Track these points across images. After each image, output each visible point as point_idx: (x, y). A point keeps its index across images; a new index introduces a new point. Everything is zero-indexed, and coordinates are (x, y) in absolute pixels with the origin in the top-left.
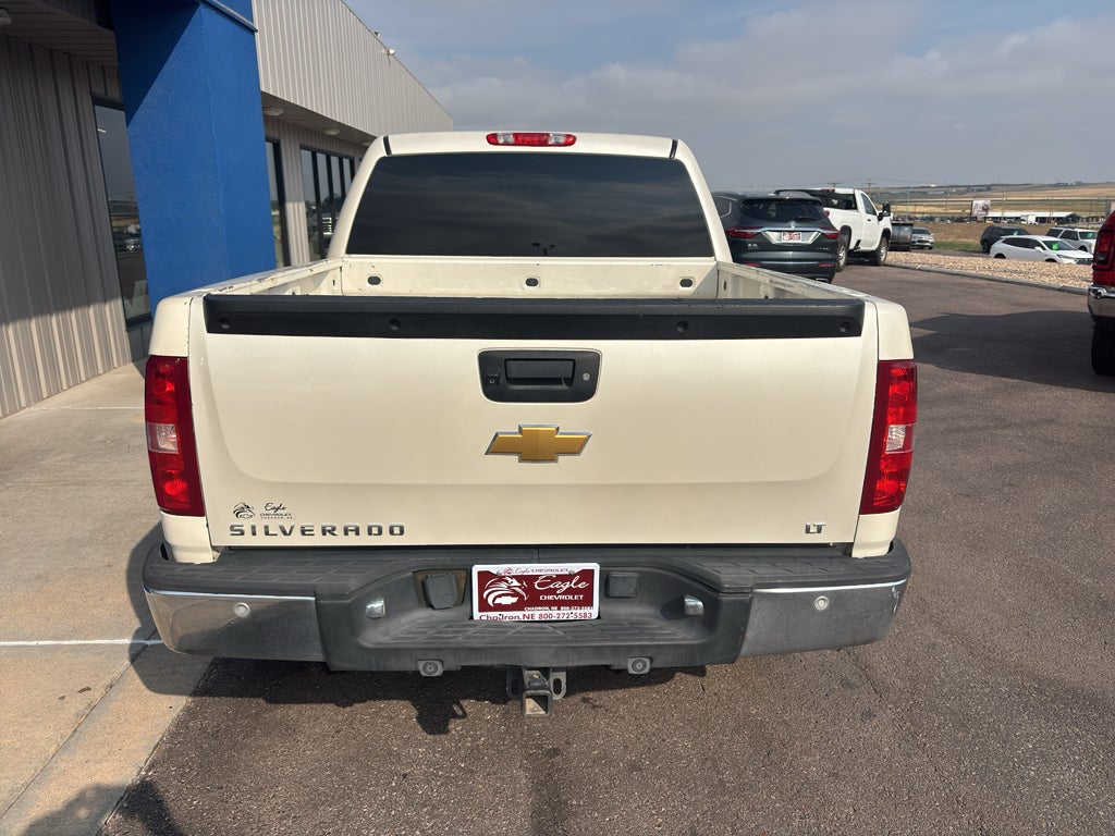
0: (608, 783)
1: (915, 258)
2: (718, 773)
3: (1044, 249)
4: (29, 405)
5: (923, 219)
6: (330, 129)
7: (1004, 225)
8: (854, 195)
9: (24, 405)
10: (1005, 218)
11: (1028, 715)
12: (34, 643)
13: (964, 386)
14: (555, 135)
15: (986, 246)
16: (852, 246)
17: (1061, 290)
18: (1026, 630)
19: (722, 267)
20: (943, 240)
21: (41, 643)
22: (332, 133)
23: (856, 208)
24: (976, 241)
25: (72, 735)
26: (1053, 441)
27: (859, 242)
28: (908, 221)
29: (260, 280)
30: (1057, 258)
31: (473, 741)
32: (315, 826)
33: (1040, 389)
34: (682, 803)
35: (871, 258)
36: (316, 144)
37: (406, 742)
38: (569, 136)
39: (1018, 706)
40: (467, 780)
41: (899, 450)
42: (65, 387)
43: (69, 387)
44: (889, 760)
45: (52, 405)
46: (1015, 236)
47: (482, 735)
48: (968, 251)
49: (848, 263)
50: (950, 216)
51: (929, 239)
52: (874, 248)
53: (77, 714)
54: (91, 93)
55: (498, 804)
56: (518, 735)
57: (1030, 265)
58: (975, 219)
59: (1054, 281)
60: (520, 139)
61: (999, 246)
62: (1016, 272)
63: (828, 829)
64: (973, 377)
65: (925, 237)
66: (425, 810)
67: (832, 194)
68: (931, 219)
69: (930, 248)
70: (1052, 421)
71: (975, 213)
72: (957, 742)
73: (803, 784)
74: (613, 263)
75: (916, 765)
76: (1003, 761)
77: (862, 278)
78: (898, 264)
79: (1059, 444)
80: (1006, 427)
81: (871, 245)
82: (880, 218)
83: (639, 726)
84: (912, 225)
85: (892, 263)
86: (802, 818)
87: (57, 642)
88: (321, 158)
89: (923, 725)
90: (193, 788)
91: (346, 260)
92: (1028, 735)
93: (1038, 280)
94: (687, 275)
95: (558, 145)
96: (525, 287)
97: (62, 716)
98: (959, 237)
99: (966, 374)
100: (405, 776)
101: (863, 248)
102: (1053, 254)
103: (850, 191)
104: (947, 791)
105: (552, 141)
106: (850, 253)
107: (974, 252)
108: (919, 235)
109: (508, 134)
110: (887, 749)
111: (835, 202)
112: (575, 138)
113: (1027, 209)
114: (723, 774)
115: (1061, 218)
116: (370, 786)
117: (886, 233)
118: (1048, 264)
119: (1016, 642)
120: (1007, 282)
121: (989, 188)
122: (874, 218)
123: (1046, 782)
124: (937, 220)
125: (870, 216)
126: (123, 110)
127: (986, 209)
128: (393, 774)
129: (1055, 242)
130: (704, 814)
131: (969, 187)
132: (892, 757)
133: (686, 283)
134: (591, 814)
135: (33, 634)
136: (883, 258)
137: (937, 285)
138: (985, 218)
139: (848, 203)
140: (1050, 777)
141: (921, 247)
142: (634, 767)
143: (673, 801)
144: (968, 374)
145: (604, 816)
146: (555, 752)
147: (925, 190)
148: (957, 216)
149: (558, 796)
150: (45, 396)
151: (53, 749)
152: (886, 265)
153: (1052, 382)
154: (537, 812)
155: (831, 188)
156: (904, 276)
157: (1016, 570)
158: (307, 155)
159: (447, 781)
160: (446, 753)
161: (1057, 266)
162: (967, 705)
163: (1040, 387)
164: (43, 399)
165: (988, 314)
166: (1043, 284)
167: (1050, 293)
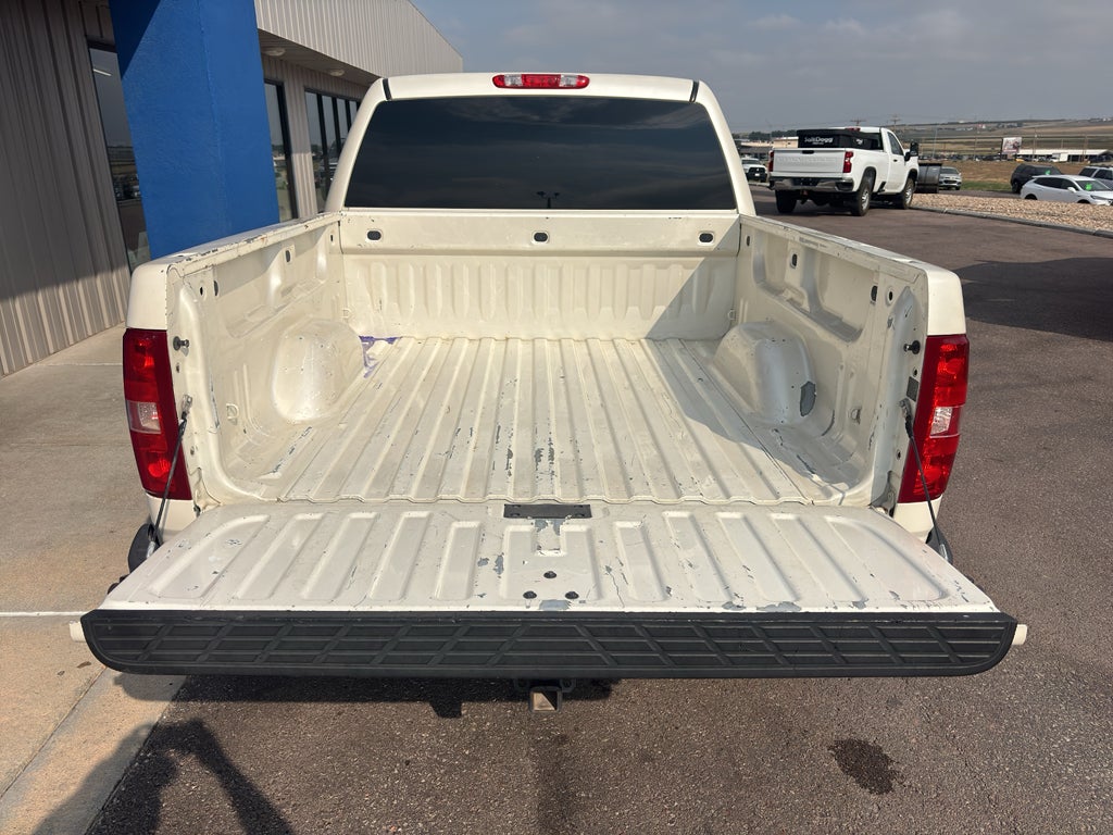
0: (618, 774)
1: (942, 200)
2: (734, 765)
3: (1077, 189)
4: (35, 360)
5: (950, 157)
6: (334, 70)
7: (1035, 163)
8: (880, 134)
9: (30, 360)
10: (1036, 156)
11: (1066, 705)
12: (35, 614)
13: (995, 340)
14: (566, 76)
15: (1017, 186)
16: (876, 189)
17: (1097, 234)
18: (1062, 610)
19: (744, 221)
20: (972, 180)
21: (42, 614)
22: (338, 74)
23: (882, 148)
24: (1006, 181)
25: (71, 713)
26: (1090, 401)
27: (883, 184)
28: (934, 161)
29: (248, 241)
30: (1090, 199)
31: (479, 726)
32: (315, 815)
33: (1077, 343)
34: (696, 797)
35: (896, 201)
36: (320, 86)
37: (410, 726)
38: (581, 78)
39: (1055, 694)
40: (472, 768)
41: (944, 433)
42: (71, 342)
43: (76, 342)
44: (917, 753)
45: (58, 360)
46: (1047, 175)
47: (487, 720)
48: (997, 191)
49: (871, 207)
50: (978, 154)
51: (956, 178)
52: (899, 190)
53: (76, 690)
54: (86, 36)
55: (504, 795)
56: (525, 720)
57: (1063, 207)
58: (1005, 157)
59: (1090, 225)
60: (529, 82)
61: (1030, 186)
62: (1050, 215)
63: (851, 828)
64: (1005, 329)
65: (952, 177)
66: (428, 800)
67: (857, 134)
68: (959, 157)
69: (957, 188)
70: (1090, 378)
71: (1005, 150)
72: (990, 734)
73: (824, 779)
74: (628, 216)
75: (944, 759)
76: (1039, 757)
77: (887, 223)
78: (924, 206)
79: (1097, 403)
80: (1040, 385)
81: (897, 187)
82: (907, 158)
83: (650, 713)
84: (940, 165)
85: (918, 206)
86: (823, 816)
87: (58, 613)
88: (327, 101)
89: (952, 715)
90: (191, 772)
91: (344, 213)
92: (1065, 728)
93: (1072, 223)
94: (707, 229)
95: (569, 87)
96: (534, 242)
97: (61, 692)
98: (988, 176)
99: (997, 326)
100: (408, 763)
101: (887, 190)
102: (1086, 194)
103: (876, 130)
104: (978, 788)
105: (562, 84)
106: (874, 196)
107: (1002, 192)
108: (946, 175)
109: (515, 76)
110: (914, 740)
111: (860, 142)
112: (588, 81)
113: (1058, 147)
114: (739, 766)
115: (1095, 156)
116: (372, 773)
117: (913, 174)
118: (1082, 205)
119: (1053, 623)
120: (1040, 226)
121: (1020, 124)
122: (901, 158)
123: (1085, 781)
124: (965, 158)
125: (897, 157)
126: (114, 52)
127: (1016, 147)
128: (395, 760)
129: (1089, 182)
130: (719, 809)
131: (999, 123)
132: (920, 750)
133: (706, 237)
134: (599, 808)
135: (34, 604)
136: (908, 201)
137: (966, 229)
138: (1016, 156)
139: (874, 143)
140: (1090, 775)
141: (948, 187)
142: (646, 757)
143: (686, 794)
144: (1000, 327)
145: (614, 810)
146: (563, 739)
147: (952, 127)
148: (986, 154)
149: (566, 788)
150: (52, 351)
151: (51, 728)
152: (911, 208)
153: (1089, 336)
154: (544, 804)
155: (855, 127)
156: (930, 220)
157: (1052, 543)
158: (312, 97)
159: (451, 770)
160: (449, 739)
161: (1091, 208)
162: (1000, 694)
163: (1077, 341)
164: (50, 354)
165: (1021, 261)
166: (1078, 228)
167: (1085, 237)
